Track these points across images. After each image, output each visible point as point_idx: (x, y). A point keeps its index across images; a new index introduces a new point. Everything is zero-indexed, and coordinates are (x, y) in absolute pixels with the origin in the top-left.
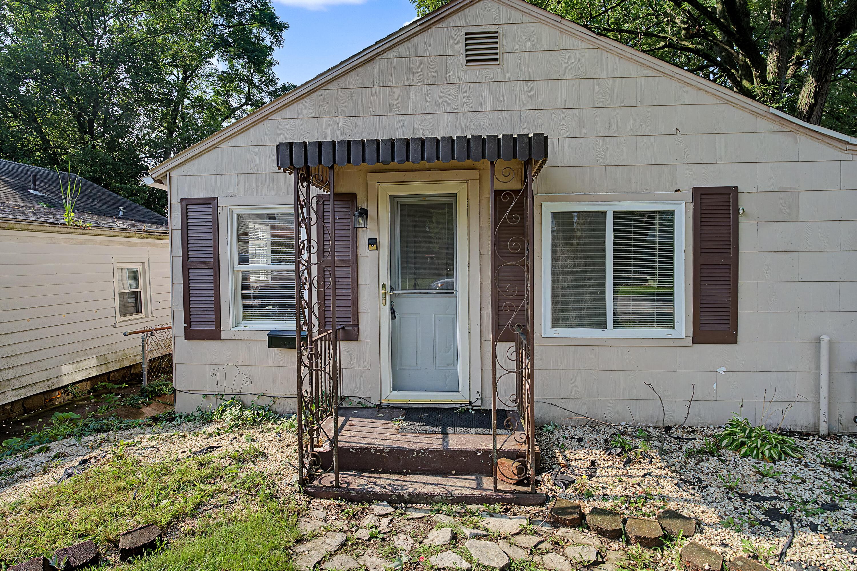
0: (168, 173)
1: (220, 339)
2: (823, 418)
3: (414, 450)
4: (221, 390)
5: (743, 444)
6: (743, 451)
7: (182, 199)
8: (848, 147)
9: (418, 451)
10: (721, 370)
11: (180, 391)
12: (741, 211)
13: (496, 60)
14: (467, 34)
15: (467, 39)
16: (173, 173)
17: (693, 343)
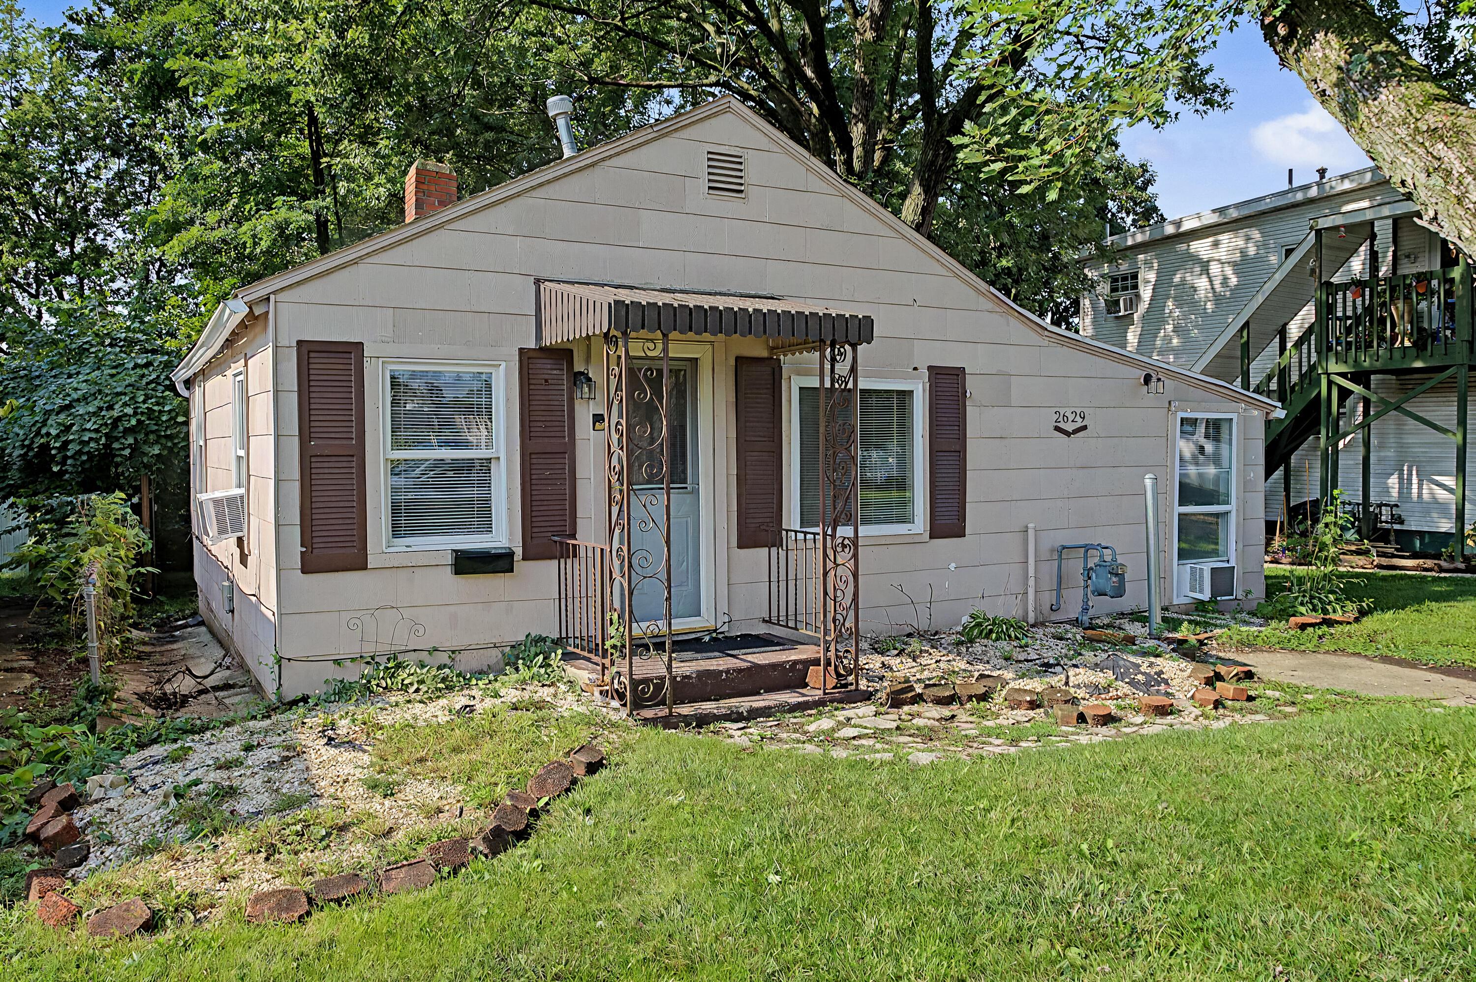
0: (272, 297)
1: (364, 567)
2: (1031, 608)
3: (722, 672)
4: (369, 650)
5: (991, 631)
6: (994, 636)
7: (299, 343)
8: (1046, 333)
9: (727, 672)
10: (952, 566)
11: (289, 660)
12: (968, 395)
13: (741, 191)
14: (709, 153)
15: (709, 159)
16: (281, 297)
17: (931, 538)
